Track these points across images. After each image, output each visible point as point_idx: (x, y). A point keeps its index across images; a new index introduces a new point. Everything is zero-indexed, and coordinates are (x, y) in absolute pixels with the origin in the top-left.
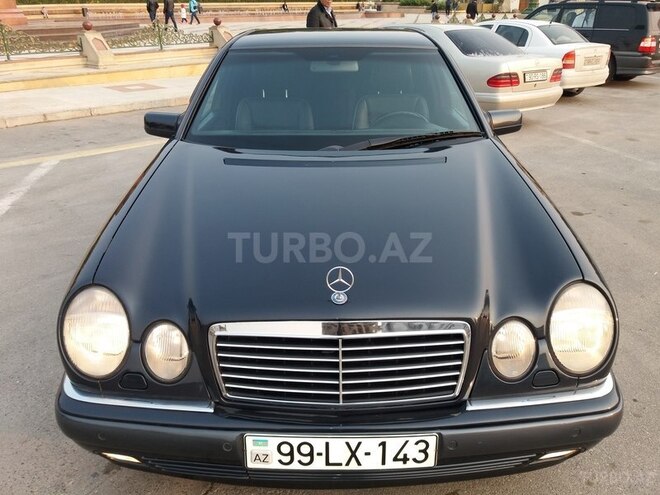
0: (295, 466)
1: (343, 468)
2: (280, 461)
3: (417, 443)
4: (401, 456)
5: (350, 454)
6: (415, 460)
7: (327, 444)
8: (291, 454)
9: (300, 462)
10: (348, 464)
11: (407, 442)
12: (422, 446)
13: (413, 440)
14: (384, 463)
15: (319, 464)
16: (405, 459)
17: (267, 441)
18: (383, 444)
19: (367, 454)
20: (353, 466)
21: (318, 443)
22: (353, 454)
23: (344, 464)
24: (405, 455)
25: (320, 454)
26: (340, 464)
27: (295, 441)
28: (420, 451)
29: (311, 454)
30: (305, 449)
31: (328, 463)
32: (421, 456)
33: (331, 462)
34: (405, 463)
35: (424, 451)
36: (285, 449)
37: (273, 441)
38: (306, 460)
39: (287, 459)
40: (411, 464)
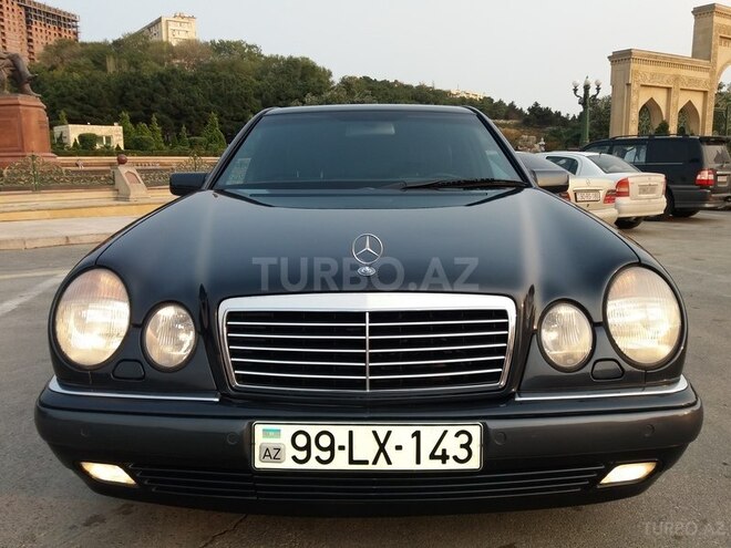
0: (313, 465)
1: (370, 467)
2: (294, 458)
3: (457, 435)
4: (439, 453)
5: (378, 448)
6: (455, 458)
7: (351, 433)
8: (307, 448)
9: (318, 458)
10: (375, 462)
11: (446, 432)
12: (464, 439)
13: (453, 430)
14: (418, 462)
15: (341, 462)
16: (444, 458)
17: (279, 431)
18: (417, 435)
19: (399, 448)
20: (382, 465)
21: (340, 432)
22: (382, 448)
23: (371, 462)
24: (444, 451)
25: (342, 448)
26: (366, 462)
27: (313, 430)
28: (462, 446)
29: (331, 448)
30: (325, 441)
31: (351, 461)
32: (463, 454)
33: (355, 458)
34: (444, 462)
35: (466, 446)
36: (302, 441)
37: (287, 430)
38: (325, 456)
39: (302, 455)
40: (451, 465)
